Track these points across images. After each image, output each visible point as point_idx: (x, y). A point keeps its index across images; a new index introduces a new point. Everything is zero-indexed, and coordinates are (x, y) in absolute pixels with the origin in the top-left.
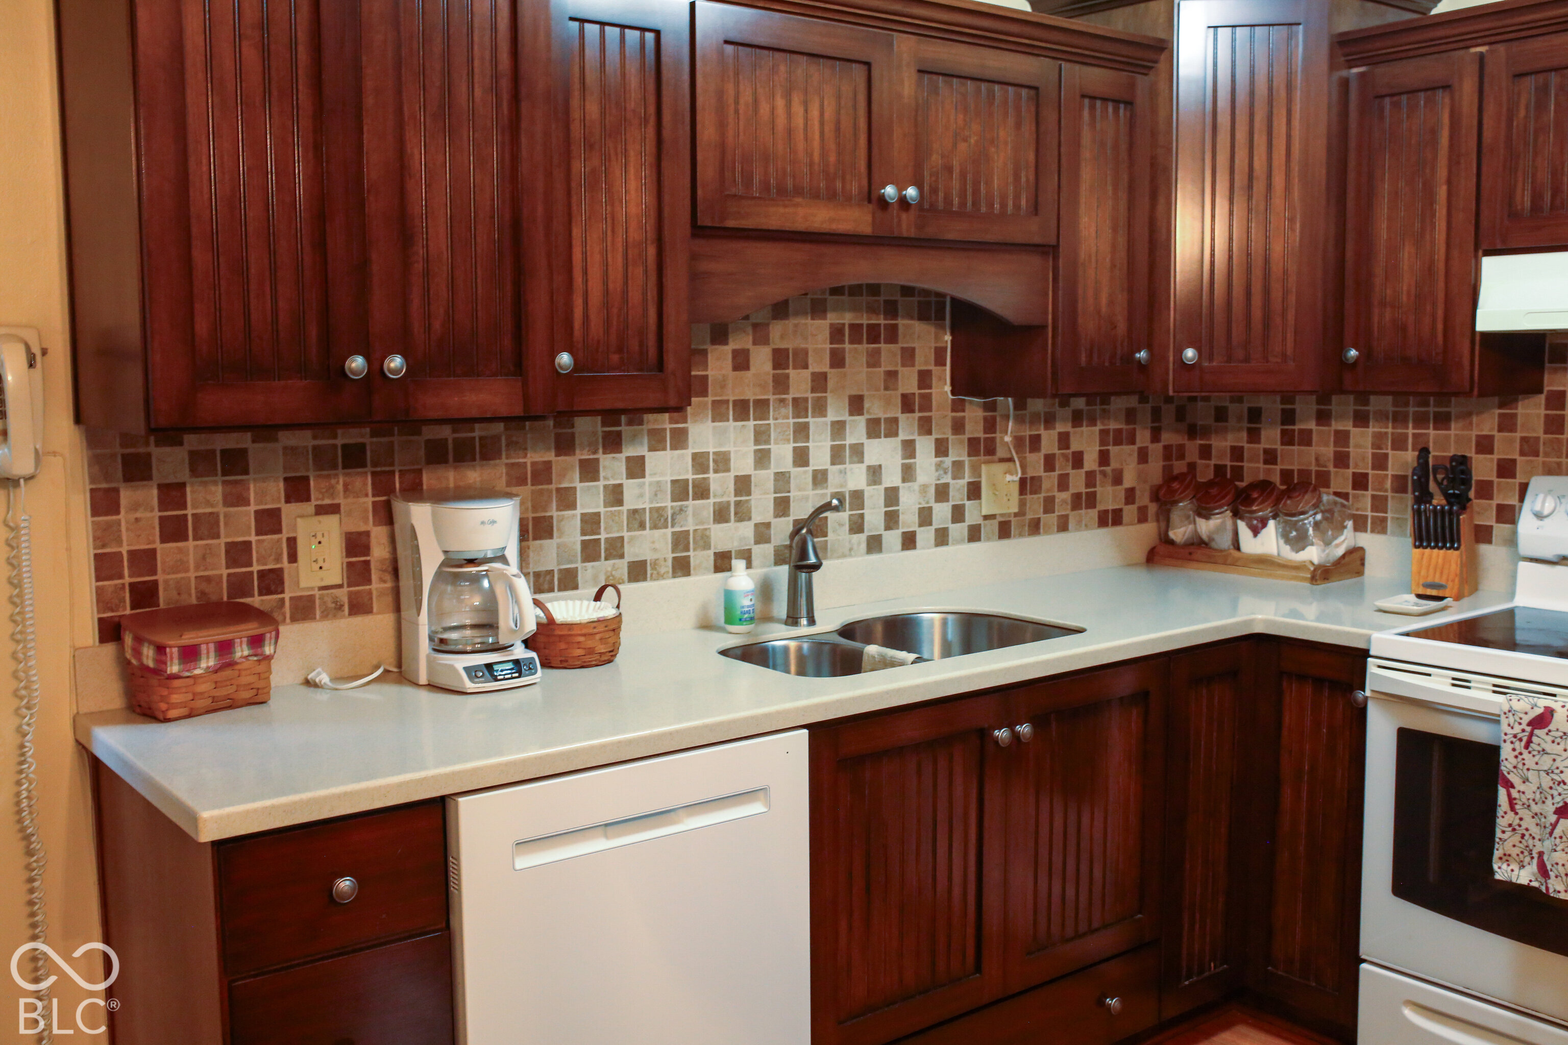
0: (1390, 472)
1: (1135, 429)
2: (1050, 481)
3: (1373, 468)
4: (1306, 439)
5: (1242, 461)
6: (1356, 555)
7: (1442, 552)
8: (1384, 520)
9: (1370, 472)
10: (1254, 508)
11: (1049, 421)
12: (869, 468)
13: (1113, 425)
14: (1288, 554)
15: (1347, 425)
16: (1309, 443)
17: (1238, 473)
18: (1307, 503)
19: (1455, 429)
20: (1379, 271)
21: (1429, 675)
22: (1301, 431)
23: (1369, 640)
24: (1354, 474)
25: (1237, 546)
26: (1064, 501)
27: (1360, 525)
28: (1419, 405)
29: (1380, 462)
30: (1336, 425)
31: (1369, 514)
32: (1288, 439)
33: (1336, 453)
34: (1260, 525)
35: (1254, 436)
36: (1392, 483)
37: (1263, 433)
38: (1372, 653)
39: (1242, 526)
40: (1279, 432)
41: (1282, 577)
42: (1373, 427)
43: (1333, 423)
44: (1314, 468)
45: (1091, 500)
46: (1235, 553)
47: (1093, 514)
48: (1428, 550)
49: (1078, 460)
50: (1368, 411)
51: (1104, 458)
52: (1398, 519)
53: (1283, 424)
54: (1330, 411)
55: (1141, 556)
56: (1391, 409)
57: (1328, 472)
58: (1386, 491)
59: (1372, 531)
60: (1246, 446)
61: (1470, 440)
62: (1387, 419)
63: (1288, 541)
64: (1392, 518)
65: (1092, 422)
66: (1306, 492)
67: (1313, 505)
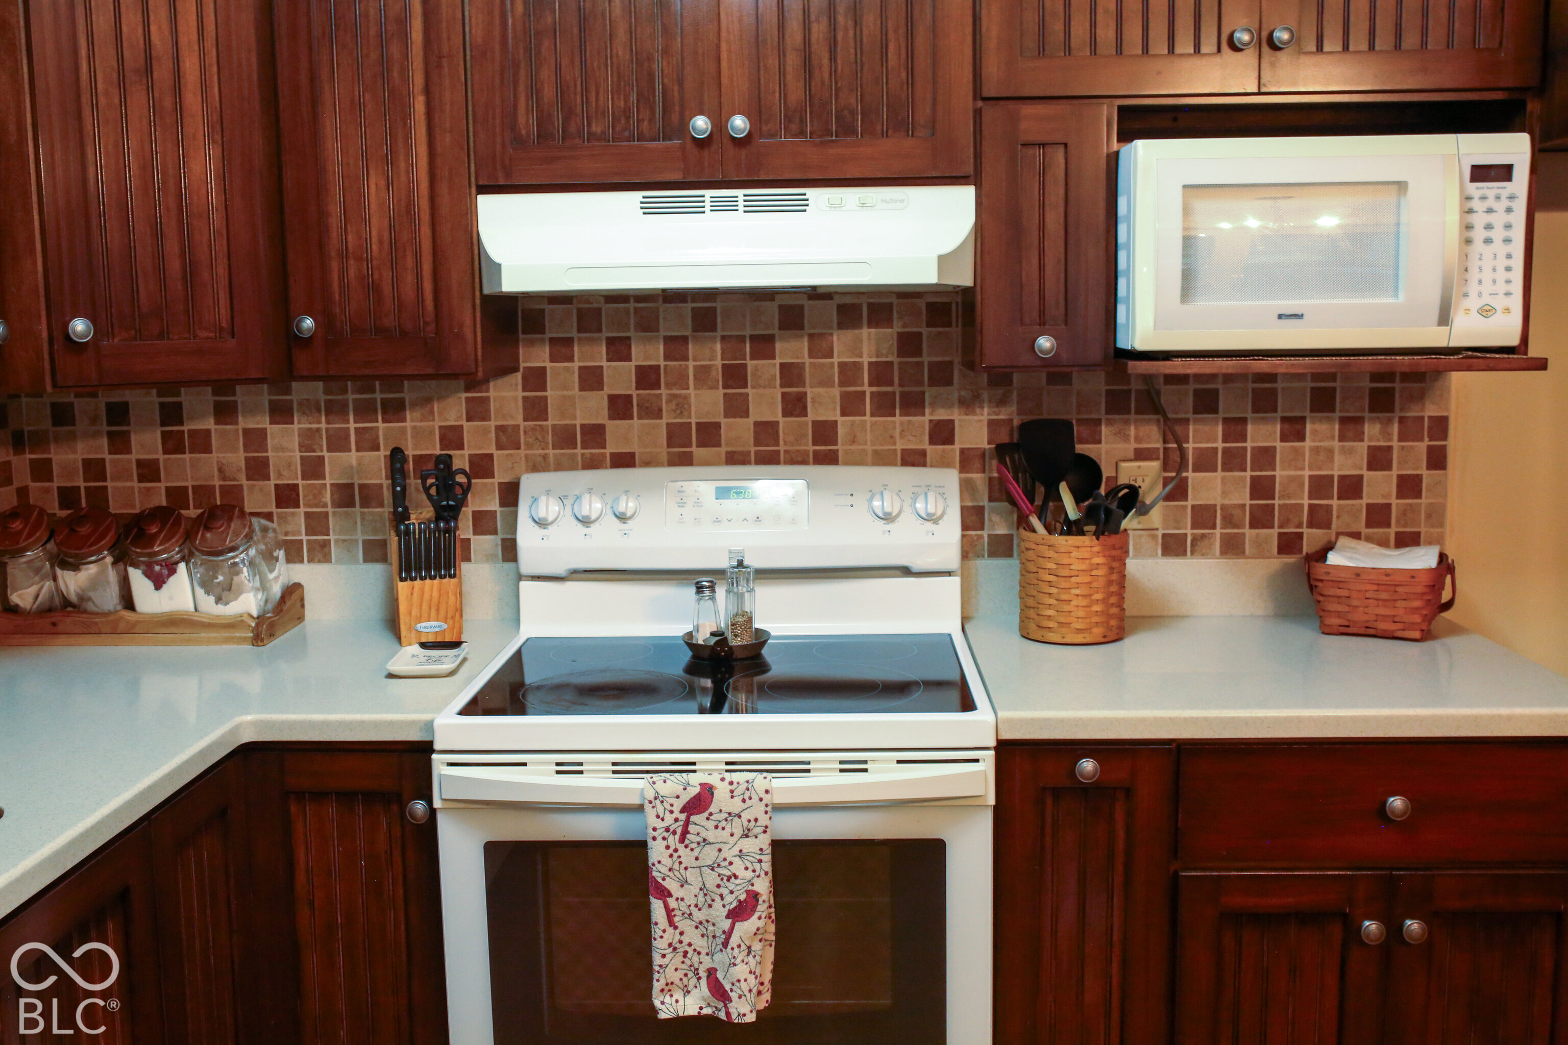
0: (328, 481)
3: (303, 479)
4: (202, 442)
5: (105, 480)
6: (295, 596)
7: (436, 582)
8: (325, 545)
9: (300, 482)
10: (156, 549)
14: (208, 605)
15: (262, 421)
16: (207, 449)
17: (99, 496)
18: (236, 534)
19: (412, 420)
20: (335, 209)
21: (525, 764)
22: (192, 433)
23: (429, 726)
24: (277, 486)
25: (128, 602)
27: (294, 554)
28: (361, 391)
29: (314, 469)
30: (245, 422)
31: (304, 538)
32: (173, 444)
33: (247, 459)
34: (165, 572)
35: (119, 443)
36: (332, 495)
37: (133, 437)
38: (437, 746)
39: (137, 577)
40: (159, 435)
41: (209, 642)
42: (299, 423)
43: (240, 419)
44: (217, 483)
46: (127, 614)
48: (418, 583)
50: (291, 401)
52: (344, 541)
53: (163, 424)
54: (236, 402)
56: (322, 398)
57: (241, 486)
58: (325, 506)
59: (310, 561)
60: (108, 457)
61: (432, 432)
62: (319, 411)
63: (207, 586)
64: (336, 541)
66: (230, 519)
67: (246, 536)
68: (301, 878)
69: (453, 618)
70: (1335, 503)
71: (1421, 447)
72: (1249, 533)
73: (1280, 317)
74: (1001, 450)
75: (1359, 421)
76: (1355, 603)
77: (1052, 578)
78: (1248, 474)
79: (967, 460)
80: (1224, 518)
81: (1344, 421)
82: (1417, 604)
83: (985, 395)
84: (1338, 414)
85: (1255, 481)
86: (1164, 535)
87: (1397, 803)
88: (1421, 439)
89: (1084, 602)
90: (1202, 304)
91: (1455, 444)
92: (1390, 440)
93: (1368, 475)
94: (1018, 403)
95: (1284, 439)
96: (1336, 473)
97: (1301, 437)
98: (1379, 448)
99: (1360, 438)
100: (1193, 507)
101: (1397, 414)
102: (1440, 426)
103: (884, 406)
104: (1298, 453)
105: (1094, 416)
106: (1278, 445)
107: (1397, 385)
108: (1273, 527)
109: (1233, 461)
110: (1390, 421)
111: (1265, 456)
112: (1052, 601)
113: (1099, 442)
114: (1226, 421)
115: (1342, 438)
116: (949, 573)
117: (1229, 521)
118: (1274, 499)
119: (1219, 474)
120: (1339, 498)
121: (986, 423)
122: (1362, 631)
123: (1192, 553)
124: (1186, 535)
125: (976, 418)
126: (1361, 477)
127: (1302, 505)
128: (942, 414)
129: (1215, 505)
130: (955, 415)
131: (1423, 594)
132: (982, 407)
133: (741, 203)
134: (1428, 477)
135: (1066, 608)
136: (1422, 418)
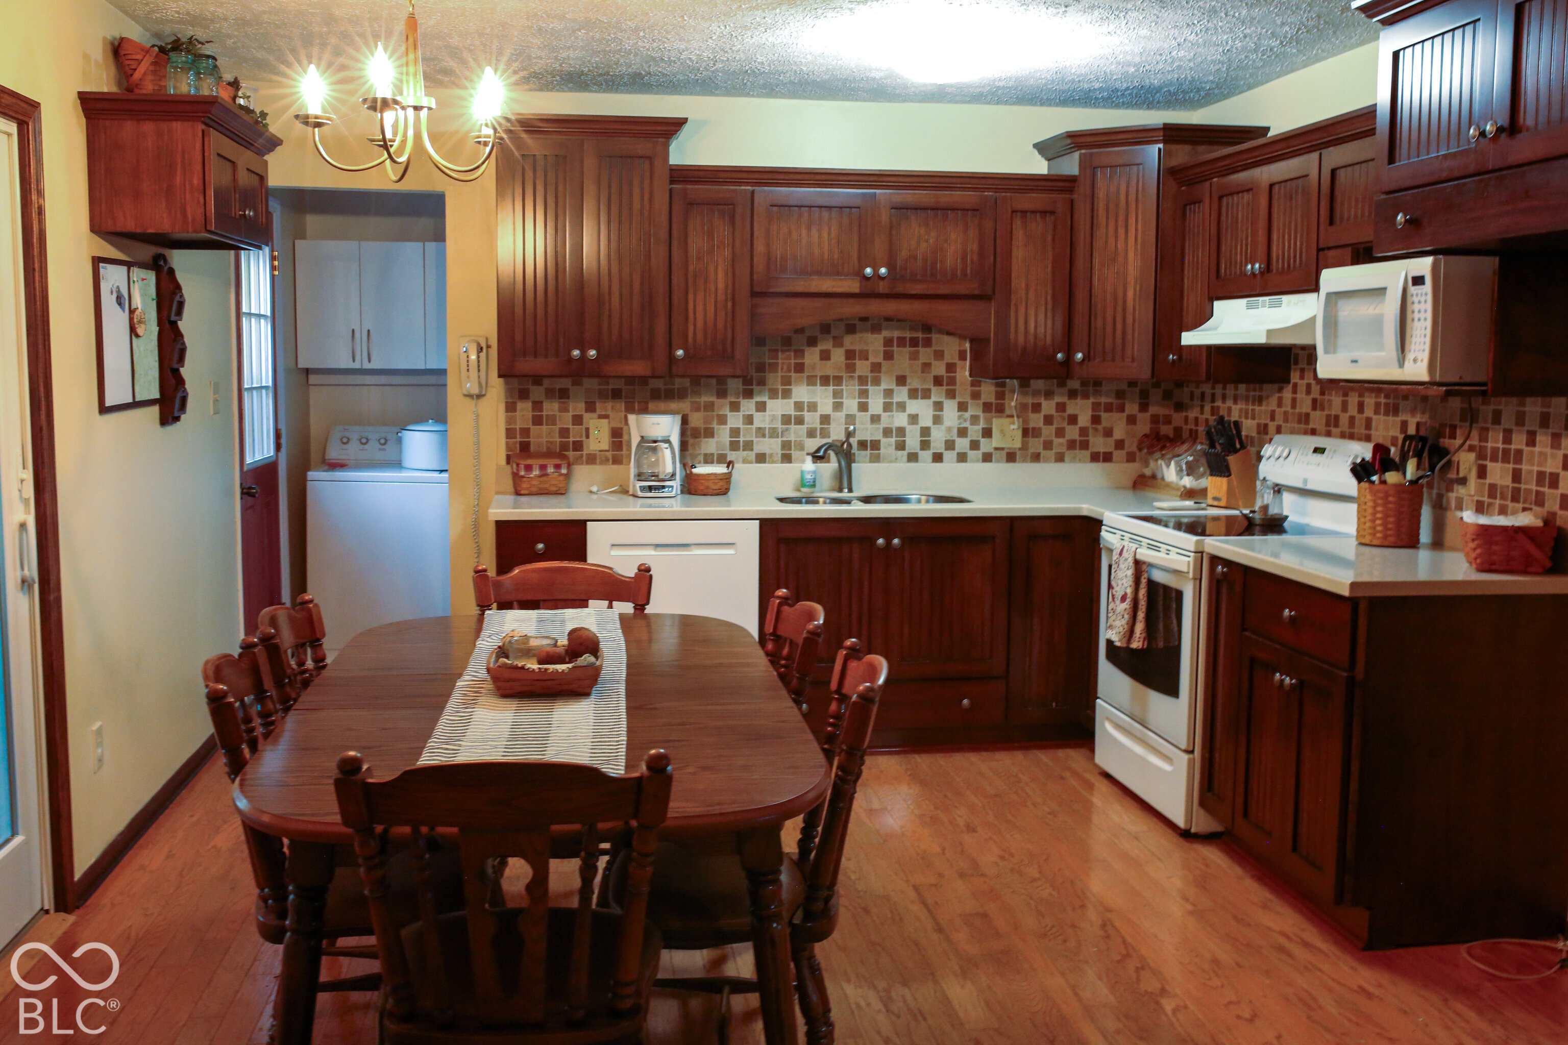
1: (1124, 404)
2: (1048, 432)
7: (1219, 478)
11: (1049, 395)
12: (909, 415)
13: (1103, 400)
14: (1176, 479)
20: (1185, 308)
23: (1102, 515)
26: (1062, 444)
34: (1168, 463)
38: (1104, 523)
41: (1172, 495)
45: (1084, 445)
47: (1087, 454)
48: (1214, 477)
49: (1073, 420)
51: (1096, 420)
55: (1130, 484)
65: (1086, 396)
69: (1226, 496)
73: (1352, 362)
78: (1511, 466)
80: (1500, 493)
81: (1553, 435)
84: (1551, 431)
85: (1514, 471)
86: (1476, 501)
93: (1562, 474)
95: (1527, 444)
96: (1548, 470)
97: (1535, 445)
99: (1559, 446)
100: (1489, 485)
104: (1533, 455)
106: (1525, 448)
108: (1519, 503)
109: (1506, 457)
111: (1519, 456)
113: (1455, 438)
114: (1504, 431)
115: (1552, 447)
118: (1521, 483)
119: (1500, 464)
120: (1549, 487)
124: (1485, 502)
126: (1559, 475)
127: (1533, 490)
129: (1497, 484)
133: (1267, 304)
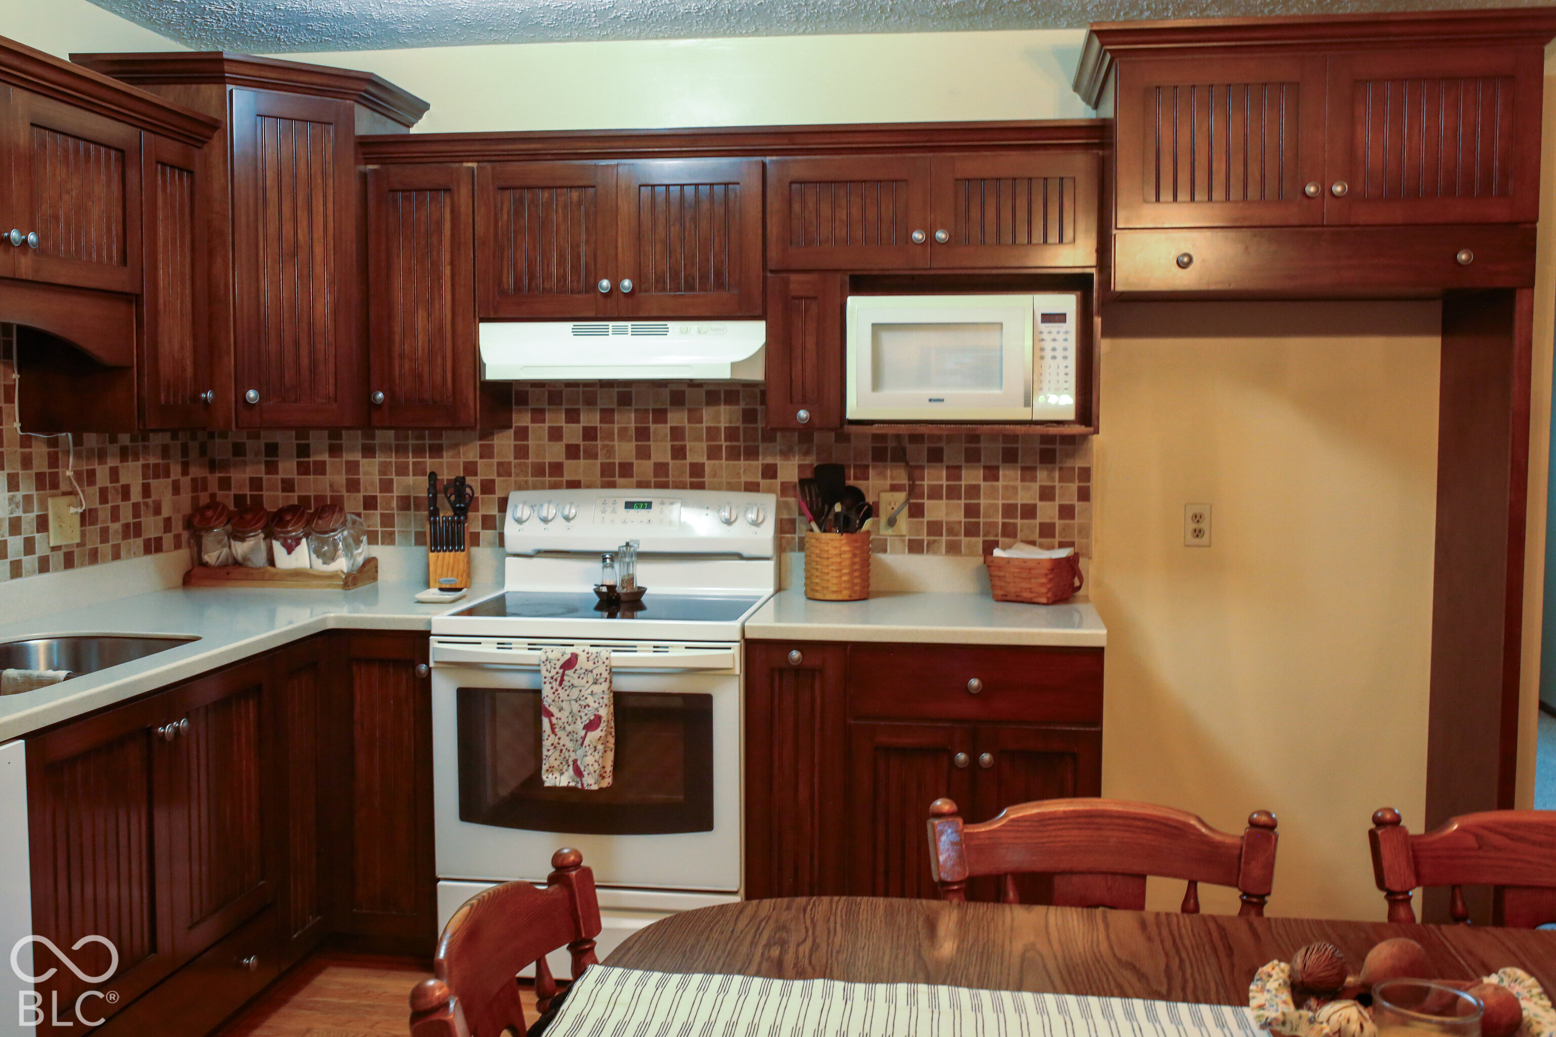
0: (395, 494)
1: (169, 463)
2: (104, 512)
3: (380, 492)
4: (320, 469)
5: (262, 490)
6: (372, 564)
7: (452, 553)
8: (392, 534)
9: (378, 494)
10: (289, 529)
11: (102, 456)
13: (152, 461)
14: (319, 565)
15: (357, 456)
16: (323, 473)
17: (258, 501)
18: (336, 522)
19: (447, 458)
20: (398, 329)
21: (480, 643)
22: (315, 463)
23: (429, 622)
24: (364, 497)
25: (271, 561)
26: (116, 532)
27: (373, 539)
28: (417, 438)
29: (386, 486)
30: (347, 457)
31: (379, 529)
32: (303, 469)
33: (347, 480)
34: (294, 544)
35: (272, 468)
36: (397, 502)
37: (280, 465)
38: (433, 632)
39: (277, 546)
40: (295, 464)
41: (318, 586)
42: (379, 457)
43: (344, 455)
44: (329, 494)
45: (138, 532)
46: (271, 569)
47: (140, 542)
48: (441, 553)
49: (125, 493)
50: (375, 444)
51: (146, 491)
52: (403, 532)
53: (298, 456)
54: (341, 444)
55: (180, 581)
56: (393, 442)
57: (342, 496)
58: (393, 509)
59: (383, 543)
60: (265, 477)
61: (458, 466)
62: (391, 451)
63: (318, 553)
64: (399, 531)
65: (136, 458)
66: (334, 513)
67: (342, 523)
68: (357, 710)
69: (462, 576)
70: (1019, 521)
71: (1074, 487)
72: (964, 540)
73: (930, 400)
74: (802, 482)
75: (1033, 469)
76: (1008, 580)
77: (818, 559)
78: (963, 501)
79: (785, 489)
80: (947, 530)
81: (1024, 469)
82: (1044, 580)
83: (796, 448)
84: (1019, 465)
85: (967, 506)
86: (909, 540)
87: (974, 682)
88: (1073, 481)
89: (837, 574)
90: (887, 393)
91: (1096, 485)
92: (1054, 481)
93: (1040, 504)
94: (817, 454)
95: (985, 479)
96: (1019, 502)
97: (997, 479)
98: (1046, 487)
99: (1034, 479)
100: (928, 522)
101: (1058, 465)
102: (1085, 474)
103: (734, 454)
104: (995, 490)
105: (865, 463)
106: (982, 483)
107: (1058, 447)
108: (978, 535)
109: (953, 493)
110: (1054, 469)
111: (974, 491)
112: (818, 574)
113: (868, 479)
114: (948, 468)
115: (1023, 480)
116: (767, 559)
117: (951, 532)
118: (979, 517)
119: (944, 501)
120: (1021, 518)
121: (797, 466)
122: (1015, 599)
123: (928, 551)
124: (923, 540)
125: (791, 463)
126: (1035, 506)
127: (998, 523)
128: (769, 460)
129: (942, 522)
130: (778, 461)
131: (1047, 575)
132: (794, 456)
134: (1079, 506)
135: (827, 577)
136: (1074, 469)
